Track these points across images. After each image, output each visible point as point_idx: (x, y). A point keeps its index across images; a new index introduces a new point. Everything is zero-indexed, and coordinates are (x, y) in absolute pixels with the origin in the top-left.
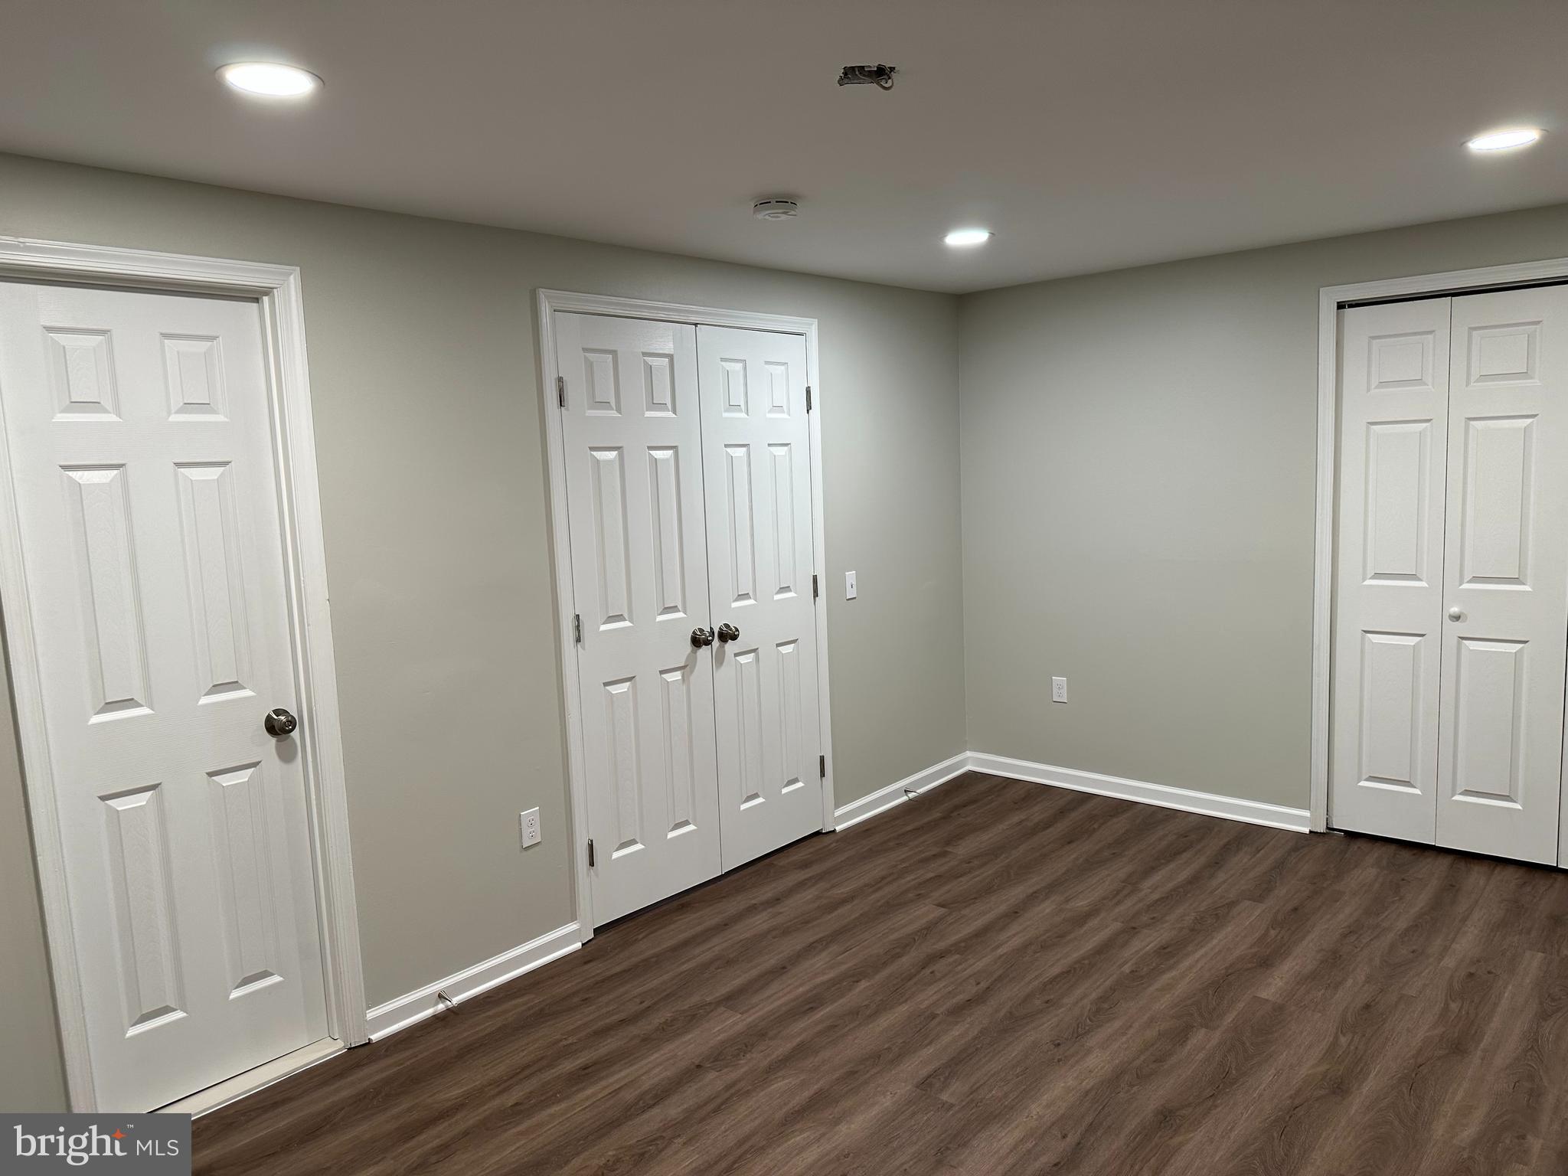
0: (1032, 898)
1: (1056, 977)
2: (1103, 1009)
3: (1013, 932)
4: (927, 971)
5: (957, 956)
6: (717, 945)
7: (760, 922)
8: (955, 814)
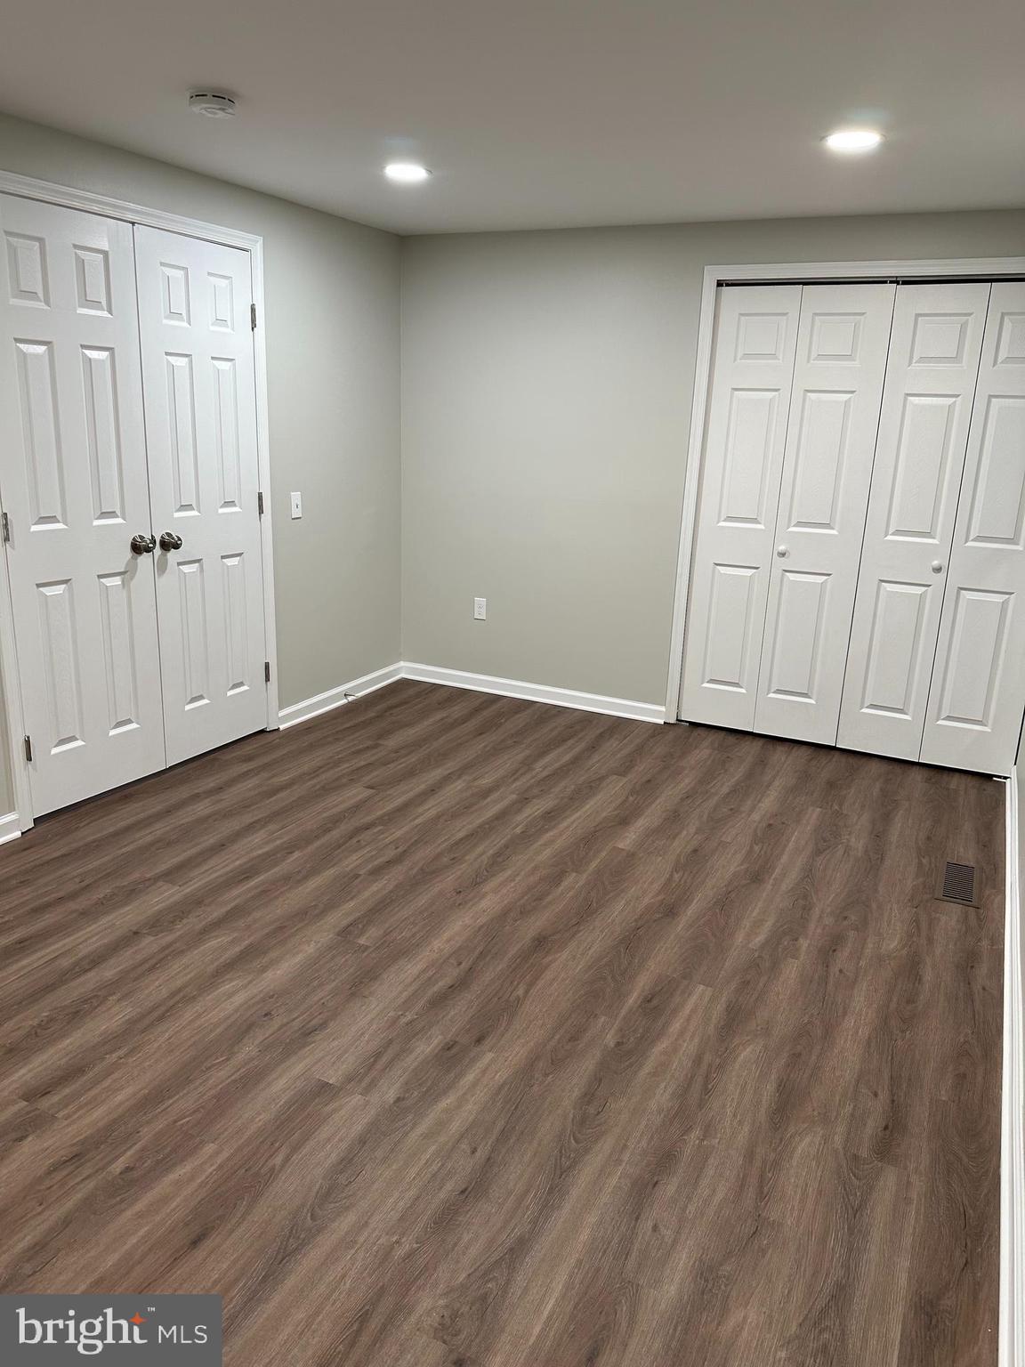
0: (447, 779)
1: (461, 839)
2: (498, 861)
3: (430, 806)
4: (355, 840)
5: (381, 827)
6: (160, 829)
7: (202, 808)
8: (387, 714)
